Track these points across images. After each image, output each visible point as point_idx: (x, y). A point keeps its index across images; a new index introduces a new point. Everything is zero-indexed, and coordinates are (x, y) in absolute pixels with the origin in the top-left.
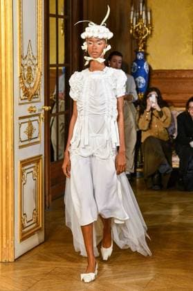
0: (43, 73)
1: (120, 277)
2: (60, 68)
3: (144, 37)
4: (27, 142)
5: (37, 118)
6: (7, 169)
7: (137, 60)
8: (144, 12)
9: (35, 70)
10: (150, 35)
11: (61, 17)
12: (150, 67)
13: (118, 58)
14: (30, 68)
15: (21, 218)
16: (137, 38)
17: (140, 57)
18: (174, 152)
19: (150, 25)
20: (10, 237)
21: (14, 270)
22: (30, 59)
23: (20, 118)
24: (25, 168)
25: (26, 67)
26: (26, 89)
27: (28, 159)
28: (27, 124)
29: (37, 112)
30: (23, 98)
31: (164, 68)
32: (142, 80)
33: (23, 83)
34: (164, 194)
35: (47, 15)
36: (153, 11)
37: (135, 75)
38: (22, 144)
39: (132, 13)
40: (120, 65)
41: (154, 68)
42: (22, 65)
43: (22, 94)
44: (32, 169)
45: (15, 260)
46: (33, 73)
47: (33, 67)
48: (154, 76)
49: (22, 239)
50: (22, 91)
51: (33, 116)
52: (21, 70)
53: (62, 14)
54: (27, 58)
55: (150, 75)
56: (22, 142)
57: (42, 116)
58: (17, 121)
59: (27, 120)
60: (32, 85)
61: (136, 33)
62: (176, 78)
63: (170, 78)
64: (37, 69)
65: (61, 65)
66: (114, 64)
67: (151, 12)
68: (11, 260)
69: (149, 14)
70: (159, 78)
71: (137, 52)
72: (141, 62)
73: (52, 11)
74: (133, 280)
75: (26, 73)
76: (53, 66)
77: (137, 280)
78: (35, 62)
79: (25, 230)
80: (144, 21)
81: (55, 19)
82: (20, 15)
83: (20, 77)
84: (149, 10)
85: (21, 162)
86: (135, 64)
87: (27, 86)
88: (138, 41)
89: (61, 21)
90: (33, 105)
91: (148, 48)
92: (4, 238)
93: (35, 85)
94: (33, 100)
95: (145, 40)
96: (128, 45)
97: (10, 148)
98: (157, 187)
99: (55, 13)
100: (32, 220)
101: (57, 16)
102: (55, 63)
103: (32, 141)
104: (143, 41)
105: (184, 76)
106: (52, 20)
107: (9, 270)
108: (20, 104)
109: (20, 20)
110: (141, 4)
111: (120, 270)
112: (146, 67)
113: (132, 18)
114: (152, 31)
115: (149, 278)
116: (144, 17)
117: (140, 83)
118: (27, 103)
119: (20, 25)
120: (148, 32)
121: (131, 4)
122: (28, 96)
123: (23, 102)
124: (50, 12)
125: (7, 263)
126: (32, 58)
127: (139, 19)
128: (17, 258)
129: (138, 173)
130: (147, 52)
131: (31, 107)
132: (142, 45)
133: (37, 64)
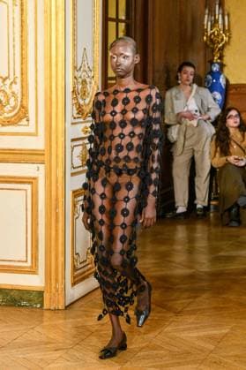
0: (100, 87)
1: (189, 329)
3: (221, 45)
4: (81, 169)
6: (57, 199)
7: (211, 73)
8: (220, 16)
9: (90, 83)
10: (228, 43)
11: (122, 21)
12: (227, 81)
13: (190, 70)
14: (84, 82)
15: (73, 258)
16: (211, 46)
17: (216, 68)
19: (227, 31)
20: (60, 281)
21: (66, 319)
22: (85, 71)
23: (73, 140)
24: (79, 199)
25: (80, 80)
26: (80, 106)
28: (81, 148)
30: (77, 116)
31: (244, 82)
32: (218, 96)
33: (76, 98)
35: (106, 19)
36: (231, 16)
37: (211, 92)
38: (74, 171)
39: (206, 16)
41: (232, 82)
42: (75, 78)
43: (75, 112)
45: (66, 307)
46: (88, 86)
47: (88, 80)
48: (232, 92)
49: (74, 284)
50: (75, 109)
52: (74, 84)
53: (123, 18)
54: (82, 69)
55: (227, 90)
56: (74, 168)
58: (69, 144)
59: (81, 142)
60: (87, 101)
61: (211, 40)
64: (93, 82)
66: (185, 76)
67: (228, 15)
68: (61, 307)
69: (226, 18)
70: (239, 94)
71: (212, 63)
72: (216, 75)
73: (112, 14)
74: (206, 333)
75: (80, 87)
76: (112, 79)
77: (210, 332)
78: (91, 74)
79: (78, 272)
80: (221, 26)
81: (115, 23)
82: (74, 19)
83: (73, 92)
84: (226, 13)
85: (74, 192)
86: (210, 77)
87: (81, 102)
88: (213, 50)
89: (122, 26)
90: (88, 125)
91: (225, 58)
92: (53, 281)
93: (90, 101)
94: (88, 119)
95: (222, 49)
96: (202, 53)
97: (60, 175)
98: (234, 224)
99: (114, 16)
100: (86, 261)
101: (117, 20)
104: (219, 49)
106: (112, 25)
107: (59, 319)
108: (73, 124)
109: (74, 25)
110: (217, 6)
111: (191, 321)
112: (222, 81)
113: (206, 22)
114: (229, 38)
115: (223, 331)
116: (220, 21)
117: (215, 99)
118: (81, 122)
119: (74, 30)
120: (226, 39)
121: (206, 7)
122: (82, 114)
123: (77, 120)
124: (110, 16)
125: (56, 310)
126: (87, 69)
127: (214, 23)
128: (69, 305)
129: (212, 207)
130: (225, 63)
131: (86, 128)
132: (218, 55)
133: (93, 77)
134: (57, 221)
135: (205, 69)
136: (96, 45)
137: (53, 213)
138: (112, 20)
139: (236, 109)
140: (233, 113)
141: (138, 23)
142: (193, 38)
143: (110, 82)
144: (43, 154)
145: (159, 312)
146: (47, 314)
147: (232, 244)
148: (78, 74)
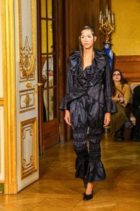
0: (36, 60)
2: (49, 56)
3: (110, 33)
4: (26, 109)
5: (33, 91)
6: (11, 128)
7: (104, 49)
8: (109, 15)
9: (30, 57)
10: (114, 31)
11: (50, 19)
12: (114, 54)
14: (27, 57)
15: (22, 162)
16: (104, 33)
17: (107, 47)
18: (132, 114)
19: (113, 24)
20: (14, 178)
21: (18, 199)
22: (27, 50)
23: (20, 92)
24: (25, 127)
25: (24, 56)
26: (24, 71)
27: (26, 121)
28: (25, 96)
29: (32, 87)
30: (22, 77)
31: (124, 55)
33: (22, 67)
34: (125, 144)
35: (39, 19)
36: (116, 14)
38: (22, 110)
41: (117, 54)
42: (21, 54)
43: (21, 75)
44: (30, 128)
45: (18, 193)
46: (29, 59)
47: (29, 56)
48: (116, 61)
49: (23, 178)
50: (21, 73)
51: (30, 90)
52: (21, 58)
53: (51, 17)
54: (25, 49)
55: (114, 60)
56: (22, 108)
57: (36, 90)
58: (18, 94)
59: (25, 93)
60: (29, 68)
61: (104, 30)
62: (132, 62)
63: (128, 62)
64: (32, 57)
65: (50, 54)
67: (114, 15)
68: (15, 192)
69: (113, 16)
70: (121, 62)
71: (104, 44)
72: (107, 51)
73: (43, 15)
74: (102, 206)
75: (24, 60)
76: (44, 54)
77: (104, 206)
78: (31, 52)
79: (25, 171)
80: (109, 22)
81: (45, 21)
82: (20, 19)
83: (20, 62)
84: (112, 14)
87: (25, 69)
88: (105, 36)
89: (50, 23)
90: (29, 82)
91: (112, 41)
92: (10, 177)
94: (30, 79)
95: (110, 35)
97: (13, 113)
98: (120, 139)
99: (45, 17)
100: (29, 164)
101: (47, 19)
102: (46, 52)
103: (29, 108)
104: (109, 35)
105: (138, 60)
106: (43, 22)
107: (14, 200)
108: (20, 82)
109: (20, 23)
110: (107, 10)
112: (111, 54)
113: (100, 19)
114: (115, 28)
115: (112, 205)
116: (109, 19)
118: (26, 81)
120: (112, 29)
121: (100, 10)
122: (26, 76)
123: (22, 80)
124: (42, 17)
125: (12, 195)
126: (28, 49)
127: (105, 20)
128: (19, 192)
129: (106, 130)
130: (112, 43)
131: (28, 84)
132: (108, 39)
133: (32, 54)
134: (12, 141)
135: (101, 47)
136: (34, 35)
137: (9, 135)
138: (44, 19)
140: (117, 73)
141: (59, 20)
143: (43, 56)
144: (3, 101)
145: (74, 194)
146: (7, 197)
147: (118, 152)
148: (23, 52)
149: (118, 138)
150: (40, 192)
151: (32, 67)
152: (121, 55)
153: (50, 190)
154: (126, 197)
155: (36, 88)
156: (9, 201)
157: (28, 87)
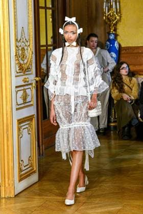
0: (34, 52)
1: (95, 207)
2: (49, 48)
3: (115, 22)
4: (23, 105)
5: (30, 86)
6: (7, 126)
7: (109, 40)
8: (114, 3)
9: (27, 49)
10: (120, 20)
11: (49, 8)
12: (120, 45)
13: (95, 39)
14: (23, 49)
15: (19, 163)
16: (109, 23)
17: (112, 37)
19: (119, 12)
20: (11, 179)
21: (15, 203)
22: (24, 42)
23: (17, 87)
24: (22, 125)
25: (20, 48)
26: (21, 65)
27: (23, 118)
28: (22, 91)
29: (30, 82)
30: (19, 71)
31: (131, 46)
32: (114, 55)
33: (18, 60)
34: (133, 142)
35: (37, 8)
36: (121, 1)
37: (110, 52)
38: (18, 107)
39: (105, 3)
40: (96, 44)
41: (123, 45)
42: (17, 46)
43: (18, 69)
44: (27, 126)
45: (15, 196)
46: (26, 52)
47: (26, 48)
48: (123, 52)
49: (20, 180)
50: (17, 67)
51: (27, 85)
52: (16, 50)
53: (51, 6)
54: (21, 41)
55: (120, 51)
56: (18, 105)
57: (34, 85)
58: (14, 87)
59: (22, 88)
60: (25, 62)
61: (108, 19)
62: (141, 53)
63: (136, 53)
64: (29, 49)
65: (50, 46)
67: (119, 2)
68: (12, 195)
69: (118, 4)
70: (127, 53)
71: (109, 34)
72: (112, 41)
73: (42, 4)
74: (106, 210)
75: (20, 52)
76: (43, 46)
77: (109, 209)
78: (28, 44)
79: (23, 173)
80: (114, 10)
81: (44, 10)
82: (15, 8)
83: (16, 55)
86: (108, 43)
87: (22, 62)
88: (110, 26)
89: (49, 12)
91: (118, 30)
92: (7, 180)
93: (28, 61)
94: (27, 73)
95: (116, 25)
96: (102, 28)
97: (9, 110)
99: (44, 6)
100: (28, 165)
101: (46, 8)
102: (45, 44)
103: (26, 104)
104: (114, 25)
106: (42, 12)
107: (11, 204)
108: (16, 76)
109: (15, 12)
111: (96, 202)
112: (116, 45)
113: (104, 8)
114: (120, 17)
115: (118, 208)
116: (114, 6)
117: (112, 57)
118: (22, 75)
119: (15, 15)
120: (118, 18)
122: (23, 70)
123: (18, 74)
124: (40, 5)
125: (9, 198)
127: (110, 8)
128: (17, 195)
129: (112, 127)
130: (118, 33)
131: (25, 78)
132: (113, 28)
133: (29, 46)
134: (8, 140)
135: (105, 38)
136: (31, 25)
137: (5, 134)
138: (42, 8)
139: (126, 63)
140: (125, 65)
141: (60, 9)
142: (96, 18)
143: (41, 48)
146: (3, 201)
147: (125, 151)
148: (19, 44)
149: (124, 136)
150: (39, 195)
151: (29, 60)
152: (128, 46)
153: (51, 192)
154: (133, 199)
155: (34, 82)
156: (5, 205)
157: (25, 82)
